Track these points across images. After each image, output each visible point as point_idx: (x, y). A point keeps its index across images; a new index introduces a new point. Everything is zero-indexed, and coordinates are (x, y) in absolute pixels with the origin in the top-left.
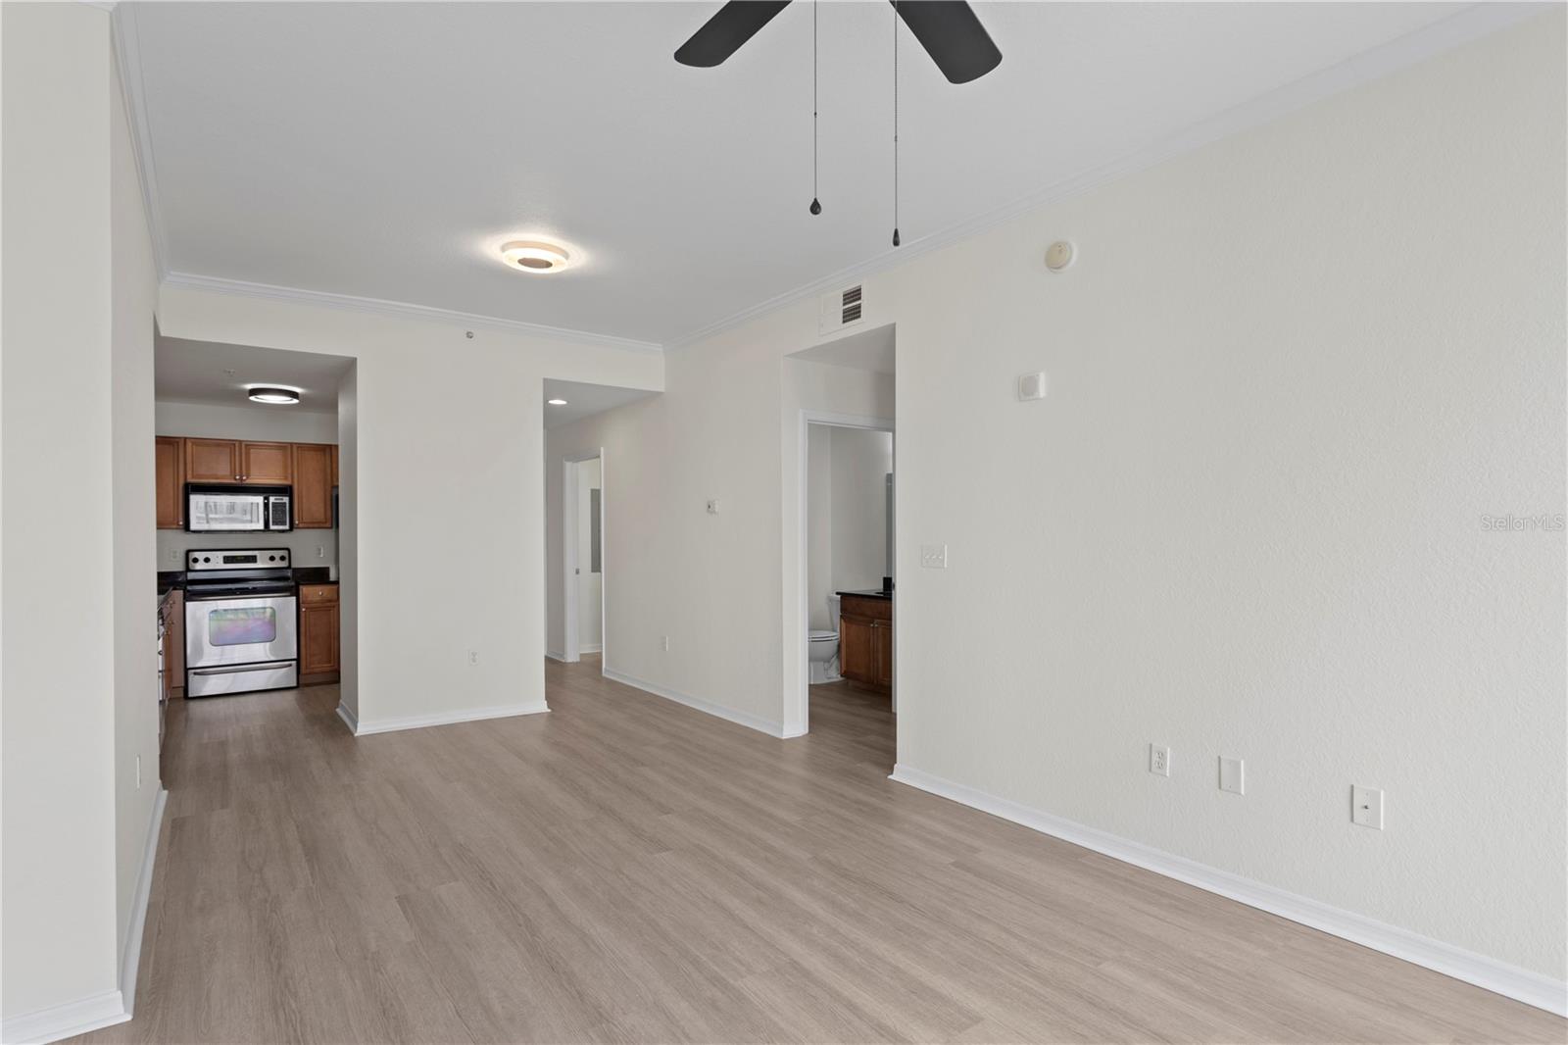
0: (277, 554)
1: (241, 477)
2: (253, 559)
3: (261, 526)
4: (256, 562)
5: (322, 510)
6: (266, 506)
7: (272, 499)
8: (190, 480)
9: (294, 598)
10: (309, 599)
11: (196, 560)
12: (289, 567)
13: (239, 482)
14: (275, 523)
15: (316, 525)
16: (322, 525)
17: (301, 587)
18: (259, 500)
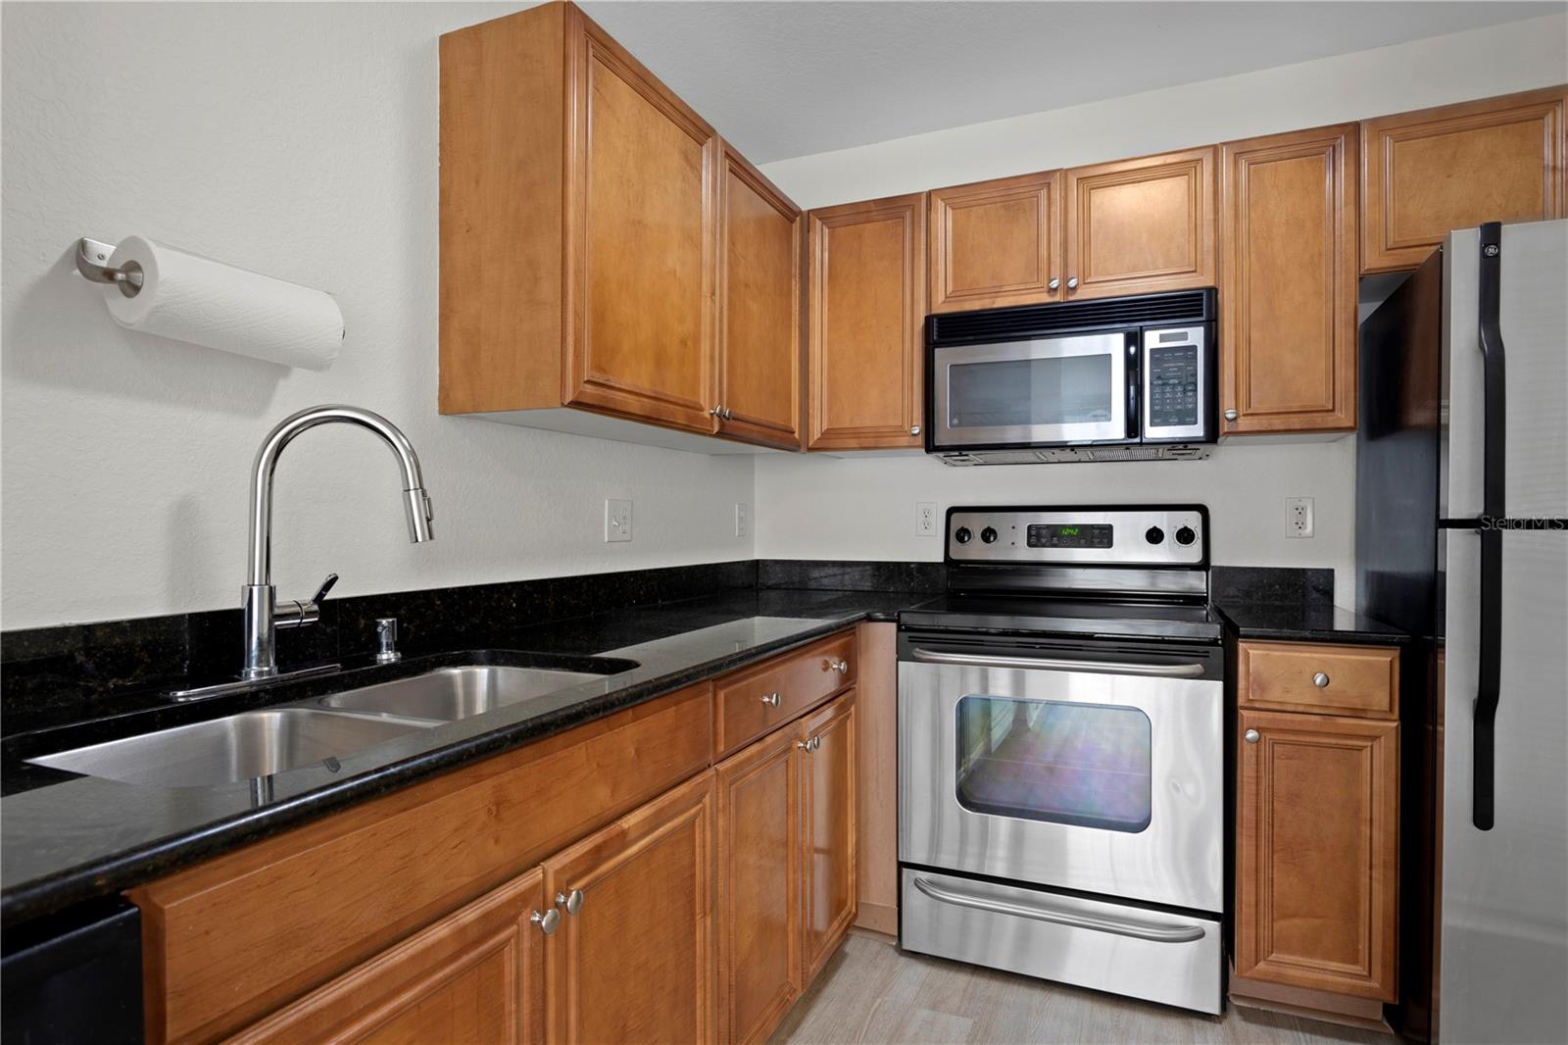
0: (1169, 523)
1: (1066, 279)
2: (1102, 536)
3: (1114, 428)
4: (1110, 545)
5: (1322, 364)
6: (1133, 365)
7: (1152, 339)
8: (941, 307)
9: (1217, 687)
10: (1275, 694)
11: (963, 535)
12: (1204, 565)
13: (1058, 298)
14: (1160, 419)
15: (1296, 422)
16: (1319, 420)
17: (1242, 646)
18: (1113, 344)
